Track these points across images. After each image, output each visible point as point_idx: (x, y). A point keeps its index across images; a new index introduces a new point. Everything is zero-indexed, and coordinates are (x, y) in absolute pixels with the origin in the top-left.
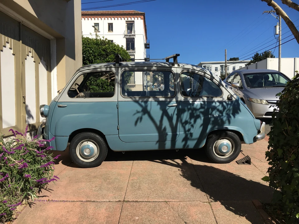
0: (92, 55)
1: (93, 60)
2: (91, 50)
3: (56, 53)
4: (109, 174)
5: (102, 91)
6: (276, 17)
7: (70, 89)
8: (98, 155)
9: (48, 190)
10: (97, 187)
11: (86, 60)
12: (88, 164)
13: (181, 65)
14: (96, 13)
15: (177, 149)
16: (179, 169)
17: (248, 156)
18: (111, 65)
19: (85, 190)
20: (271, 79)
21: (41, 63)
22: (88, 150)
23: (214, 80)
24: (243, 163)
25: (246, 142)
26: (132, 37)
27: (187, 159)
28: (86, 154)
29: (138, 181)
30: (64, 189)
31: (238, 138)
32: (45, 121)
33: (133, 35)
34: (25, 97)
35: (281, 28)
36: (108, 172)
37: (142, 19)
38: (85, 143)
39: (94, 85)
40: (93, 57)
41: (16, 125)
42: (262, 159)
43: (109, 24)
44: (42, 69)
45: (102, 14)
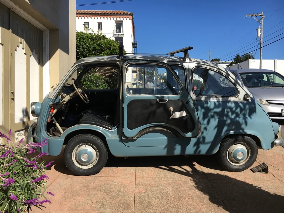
0: (87, 50)
1: (88, 55)
2: (85, 44)
3: (49, 46)
4: (110, 185)
5: (96, 88)
6: (258, 21)
7: (65, 85)
8: (97, 161)
9: (39, 206)
10: (98, 203)
11: (80, 55)
12: (86, 171)
13: (193, 60)
14: (86, 12)
15: (187, 155)
16: (190, 178)
17: (263, 163)
18: (115, 58)
19: (84, 207)
20: (265, 79)
21: (32, 56)
22: (85, 155)
23: (230, 77)
24: (260, 171)
25: (263, 148)
26: (121, 36)
27: (195, 165)
28: (83, 160)
29: (146, 194)
30: (59, 205)
31: (254, 143)
32: (36, 121)
33: (121, 34)
34: (14, 93)
35: (262, 31)
36: (109, 182)
37: (131, 19)
38: (83, 147)
39: (88, 81)
40: (87, 52)
41: (3, 125)
42: (278, 167)
43: (98, 23)
44: (34, 62)
45: (91, 13)
